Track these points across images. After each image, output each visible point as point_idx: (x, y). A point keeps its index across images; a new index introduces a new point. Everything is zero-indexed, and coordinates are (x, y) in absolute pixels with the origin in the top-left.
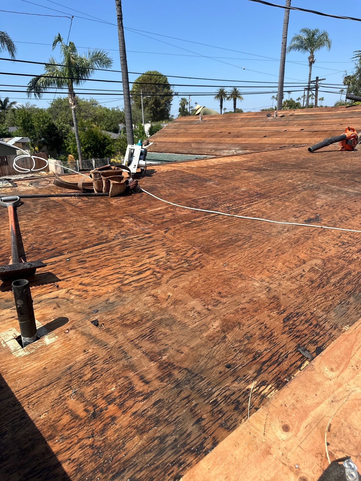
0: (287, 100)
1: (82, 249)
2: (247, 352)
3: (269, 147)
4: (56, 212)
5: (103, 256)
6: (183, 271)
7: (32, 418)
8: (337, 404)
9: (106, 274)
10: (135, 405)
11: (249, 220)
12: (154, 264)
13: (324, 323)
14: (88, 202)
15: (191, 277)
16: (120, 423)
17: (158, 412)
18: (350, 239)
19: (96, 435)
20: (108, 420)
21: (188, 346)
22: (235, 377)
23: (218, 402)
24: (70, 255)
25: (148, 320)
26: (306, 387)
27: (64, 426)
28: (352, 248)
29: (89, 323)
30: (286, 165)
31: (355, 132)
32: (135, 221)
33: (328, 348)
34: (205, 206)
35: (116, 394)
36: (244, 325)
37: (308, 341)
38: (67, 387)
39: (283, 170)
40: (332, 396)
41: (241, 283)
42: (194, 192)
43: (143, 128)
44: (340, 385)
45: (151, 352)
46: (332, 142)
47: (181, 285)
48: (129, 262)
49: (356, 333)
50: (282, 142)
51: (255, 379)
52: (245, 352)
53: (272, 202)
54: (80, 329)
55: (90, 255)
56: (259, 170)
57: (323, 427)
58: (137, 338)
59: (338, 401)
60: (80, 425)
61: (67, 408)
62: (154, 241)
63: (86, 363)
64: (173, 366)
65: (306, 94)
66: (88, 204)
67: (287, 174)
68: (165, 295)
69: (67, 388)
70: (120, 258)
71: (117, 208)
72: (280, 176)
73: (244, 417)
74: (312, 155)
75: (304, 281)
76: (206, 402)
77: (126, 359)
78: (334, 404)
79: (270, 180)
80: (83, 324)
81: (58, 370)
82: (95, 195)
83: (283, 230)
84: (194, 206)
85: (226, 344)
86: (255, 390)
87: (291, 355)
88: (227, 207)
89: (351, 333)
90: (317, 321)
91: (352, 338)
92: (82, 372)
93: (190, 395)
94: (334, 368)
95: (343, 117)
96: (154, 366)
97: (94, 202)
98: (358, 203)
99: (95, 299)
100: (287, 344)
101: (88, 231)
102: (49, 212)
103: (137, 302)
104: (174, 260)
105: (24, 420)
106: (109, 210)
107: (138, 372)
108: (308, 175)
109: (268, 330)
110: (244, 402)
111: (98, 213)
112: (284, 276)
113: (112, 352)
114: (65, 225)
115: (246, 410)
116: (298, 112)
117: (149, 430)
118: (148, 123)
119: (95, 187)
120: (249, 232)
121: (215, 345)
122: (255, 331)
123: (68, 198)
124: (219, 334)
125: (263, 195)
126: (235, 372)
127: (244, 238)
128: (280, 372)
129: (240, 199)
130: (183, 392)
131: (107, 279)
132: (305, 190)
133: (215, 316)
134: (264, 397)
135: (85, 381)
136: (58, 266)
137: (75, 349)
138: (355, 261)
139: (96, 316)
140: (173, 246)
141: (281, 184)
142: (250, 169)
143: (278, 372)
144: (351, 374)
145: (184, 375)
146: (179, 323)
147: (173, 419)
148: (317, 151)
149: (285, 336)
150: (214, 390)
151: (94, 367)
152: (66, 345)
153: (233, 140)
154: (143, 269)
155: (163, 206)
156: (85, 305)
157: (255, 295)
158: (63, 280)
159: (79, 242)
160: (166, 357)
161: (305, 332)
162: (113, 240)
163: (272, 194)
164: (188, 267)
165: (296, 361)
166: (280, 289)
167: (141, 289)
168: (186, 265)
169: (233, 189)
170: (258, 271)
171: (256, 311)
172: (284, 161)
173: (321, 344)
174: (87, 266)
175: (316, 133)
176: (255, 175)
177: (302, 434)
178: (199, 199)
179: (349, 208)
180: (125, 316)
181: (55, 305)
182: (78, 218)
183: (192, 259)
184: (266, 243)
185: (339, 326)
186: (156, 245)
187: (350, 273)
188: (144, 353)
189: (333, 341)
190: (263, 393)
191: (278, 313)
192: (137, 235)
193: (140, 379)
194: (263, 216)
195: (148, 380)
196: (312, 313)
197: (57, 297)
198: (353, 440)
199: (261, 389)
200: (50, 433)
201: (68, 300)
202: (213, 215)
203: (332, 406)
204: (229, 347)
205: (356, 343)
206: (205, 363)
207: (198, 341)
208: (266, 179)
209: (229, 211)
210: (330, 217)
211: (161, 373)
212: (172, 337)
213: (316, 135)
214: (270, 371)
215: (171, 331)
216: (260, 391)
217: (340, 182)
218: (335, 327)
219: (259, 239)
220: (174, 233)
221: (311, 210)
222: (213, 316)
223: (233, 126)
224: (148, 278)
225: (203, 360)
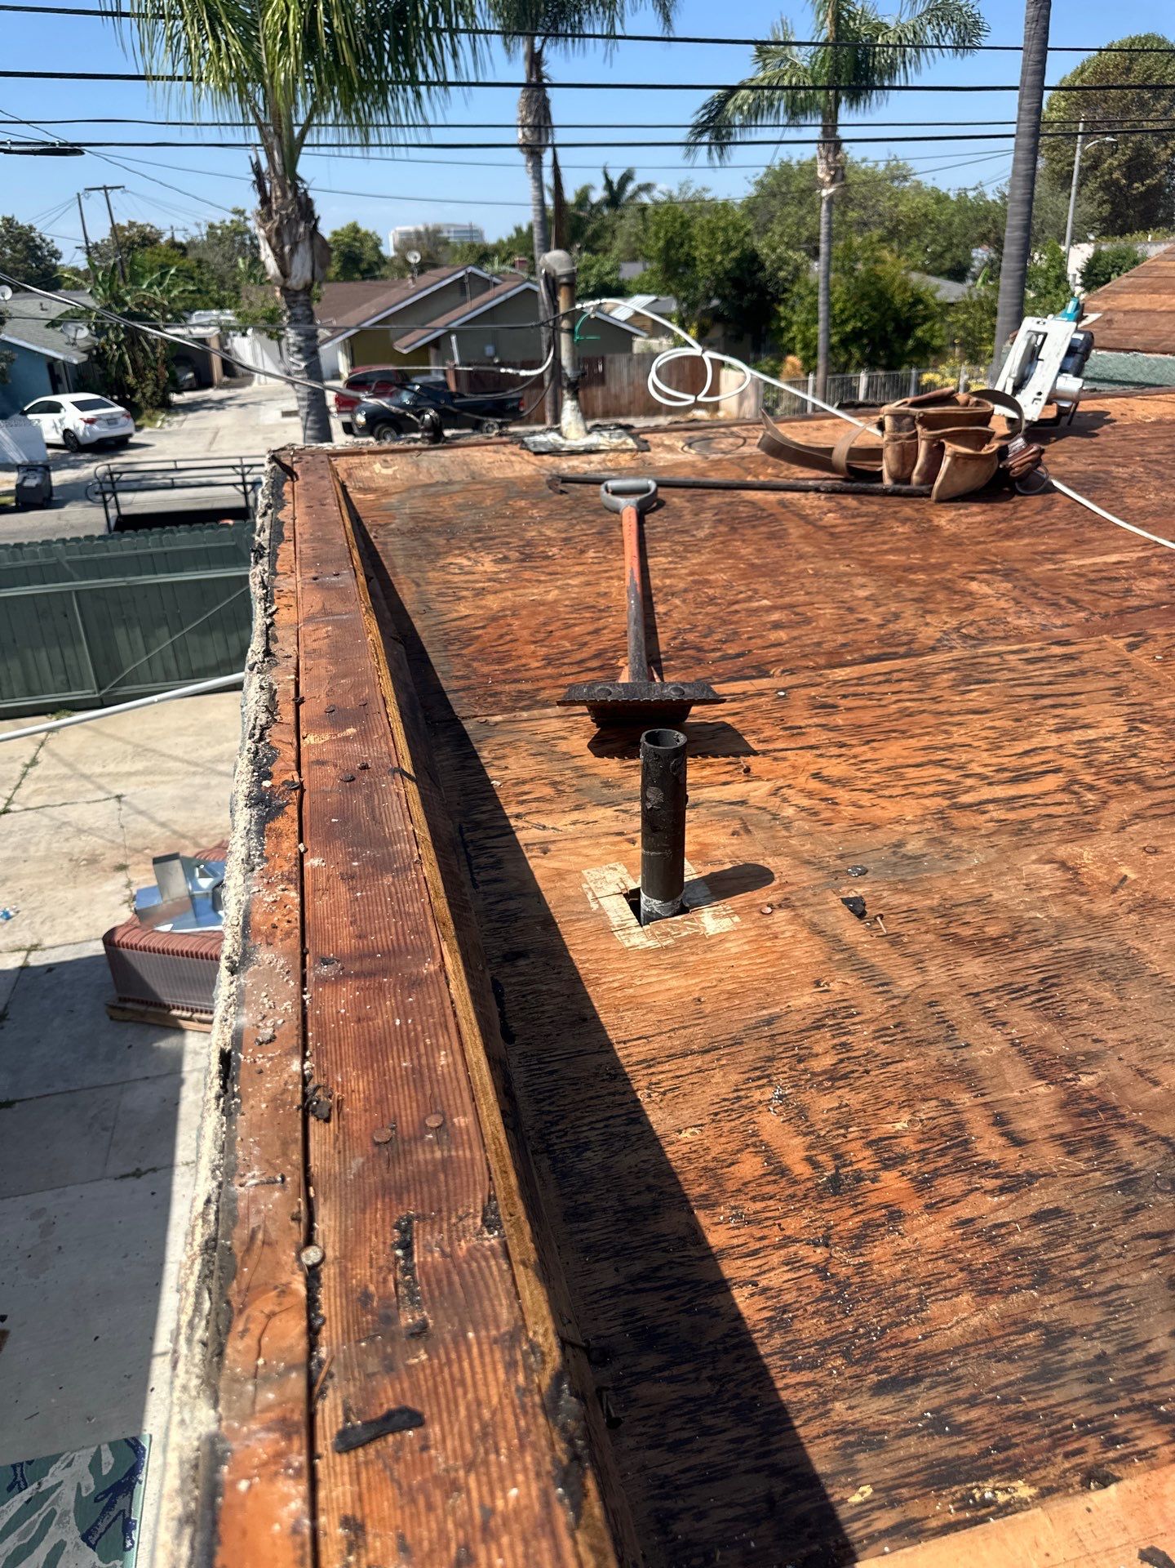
1: (826, 667)
4: (756, 538)
5: (895, 698)
7: (659, 1130)
9: (900, 761)
10: (971, 1198)
12: (1074, 756)
14: (859, 515)
16: (916, 1235)
17: (1048, 1247)
19: (836, 1244)
20: (878, 1214)
24: (789, 681)
25: (1037, 942)
27: (745, 1184)
29: (834, 900)
32: (1016, 593)
35: (908, 1144)
38: (758, 1073)
43: (1061, 261)
45: (1041, 1050)
48: (984, 734)
54: (807, 912)
55: (852, 690)
58: (993, 991)
60: (793, 1196)
61: (755, 1134)
62: (1083, 672)
63: (819, 1020)
64: (1115, 1116)
66: (859, 520)
68: (1110, 872)
69: (759, 1078)
70: (952, 715)
71: (955, 542)
77: (950, 1045)
80: (815, 900)
81: (736, 1015)
82: (885, 493)
92: (806, 1043)
93: (1171, 1233)
96: (1047, 1095)
97: (877, 516)
99: (858, 831)
101: (851, 610)
102: (737, 536)
103: (1001, 874)
105: (637, 1129)
106: (926, 548)
107: (988, 1099)
111: (887, 552)
113: (904, 1008)
114: (780, 583)
117: (1012, 1291)
118: (1086, 240)
119: (886, 466)
123: (797, 495)
130: (1145, 1213)
131: (901, 777)
135: (814, 1074)
136: (752, 708)
137: (786, 970)
139: (859, 884)
140: (1157, 704)
145: (1155, 1157)
146: (1155, 980)
147: (1099, 1288)
151: (844, 1039)
152: (763, 951)
154: (1034, 765)
155: (1131, 548)
156: (828, 844)
158: (764, 753)
159: (819, 644)
160: (1092, 1078)
162: (933, 649)
167: (1019, 832)
174: (841, 722)
180: (957, 910)
181: (736, 825)
182: (821, 564)
186: (1089, 687)
188: (1013, 1045)
192: (1021, 642)
193: (993, 1124)
195: (1022, 1136)
197: (743, 803)
200: (703, 1187)
201: (775, 817)
211: (1068, 1127)
212: (1125, 1020)
215: (1121, 998)
224: (1048, 800)
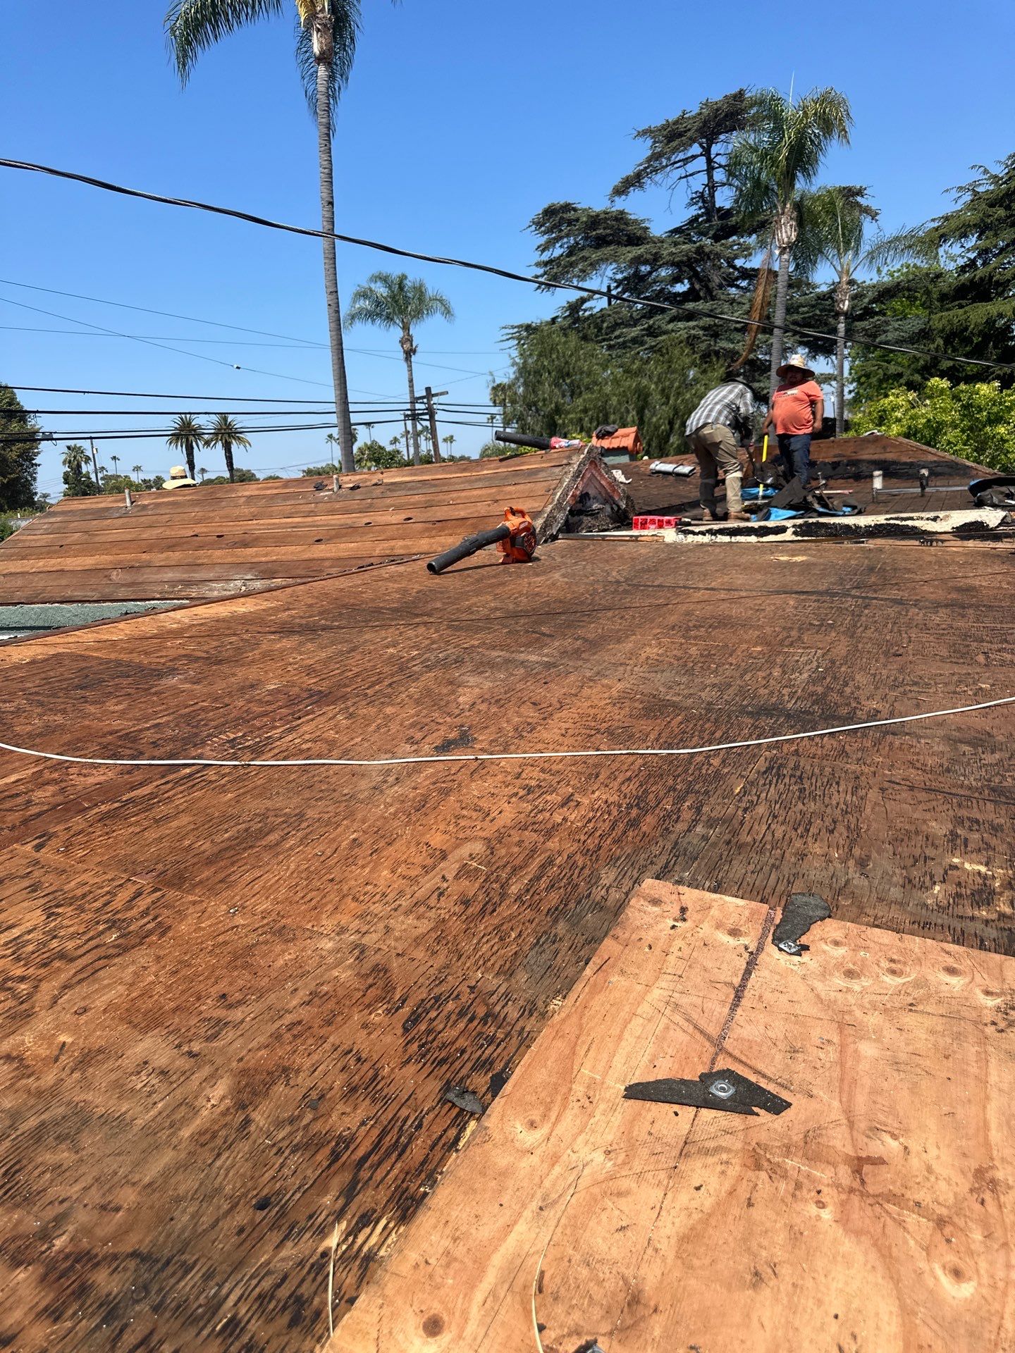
0: (366, 444)
2: (311, 1145)
3: (331, 567)
6: (105, 957)
8: (552, 1212)
11: (295, 768)
13: (503, 1007)
15: (132, 969)
18: (542, 776)
21: (134, 1184)
22: (283, 1228)
23: (240, 1322)
26: (474, 1191)
28: (549, 798)
30: (378, 611)
31: (528, 519)
33: (518, 1071)
34: (162, 750)
36: (298, 1071)
37: (469, 1065)
39: (371, 624)
40: (539, 1195)
41: (284, 951)
42: (123, 712)
44: (555, 1159)
45: (15, 1239)
46: (479, 545)
47: (100, 1002)
49: (579, 1010)
50: (365, 553)
51: (340, 1215)
52: (306, 1146)
53: (351, 710)
56: (308, 630)
57: (525, 1287)
59: (555, 1202)
64: (90, 1260)
65: (410, 428)
67: (383, 633)
68: (50, 1045)
72: (366, 641)
73: (318, 1341)
74: (438, 580)
75: (448, 905)
76: (205, 1332)
78: (545, 1213)
79: (341, 653)
83: (386, 782)
84: (128, 752)
85: (250, 1141)
86: (344, 1247)
87: (432, 1115)
88: (229, 742)
89: (568, 1016)
90: (487, 1005)
91: (570, 1028)
93: (151, 1333)
94: (537, 1118)
95: (497, 483)
96: (28, 1278)
98: (552, 685)
100: (418, 1091)
104: (72, 930)
108: (432, 631)
109: (366, 1066)
110: (315, 1293)
112: (398, 902)
115: (323, 1315)
116: (393, 476)
120: (296, 800)
121: (219, 1155)
122: (329, 1079)
124: (229, 1118)
125: (325, 696)
126: (282, 1214)
127: (283, 822)
128: (407, 1173)
129: (265, 714)
130: (129, 1330)
132: (429, 668)
133: (212, 1069)
134: (370, 1258)
138: (559, 828)
140: (67, 888)
141: (369, 661)
142: (286, 630)
143: (402, 1176)
144: (578, 1122)
145: (128, 1274)
148: (450, 569)
149: (411, 1069)
150: (224, 1291)
153: (232, 556)
155: (25, 767)
157: (325, 977)
160: (64, 1237)
161: (462, 1043)
163: (349, 689)
164: (120, 941)
165: (445, 1131)
166: (388, 942)
168: (113, 936)
169: (242, 690)
170: (330, 907)
171: (329, 1023)
172: (373, 600)
173: (502, 1064)
175: (441, 525)
176: (301, 644)
177: (474, 1327)
178: (141, 731)
179: (532, 700)
183: (129, 914)
184: (345, 822)
185: (540, 1004)
186: (7, 893)
187: (550, 862)
189: (529, 1047)
190: (365, 1249)
191: (388, 1011)
194: (330, 751)
196: (472, 988)
198: (597, 1293)
199: (360, 1240)
202: (188, 771)
203: (541, 1222)
204: (262, 1147)
205: (582, 1038)
206: (193, 1217)
207: (166, 1158)
208: (330, 651)
209: (235, 753)
210: (493, 729)
211: (51, 1296)
212: (83, 1169)
213: (442, 529)
214: (379, 1179)
215: (77, 1152)
216: (356, 1246)
217: (509, 642)
218: (530, 1009)
219: (326, 816)
220: (68, 846)
221: (448, 719)
222: (206, 1071)
223: (228, 518)
225: (184, 1211)
